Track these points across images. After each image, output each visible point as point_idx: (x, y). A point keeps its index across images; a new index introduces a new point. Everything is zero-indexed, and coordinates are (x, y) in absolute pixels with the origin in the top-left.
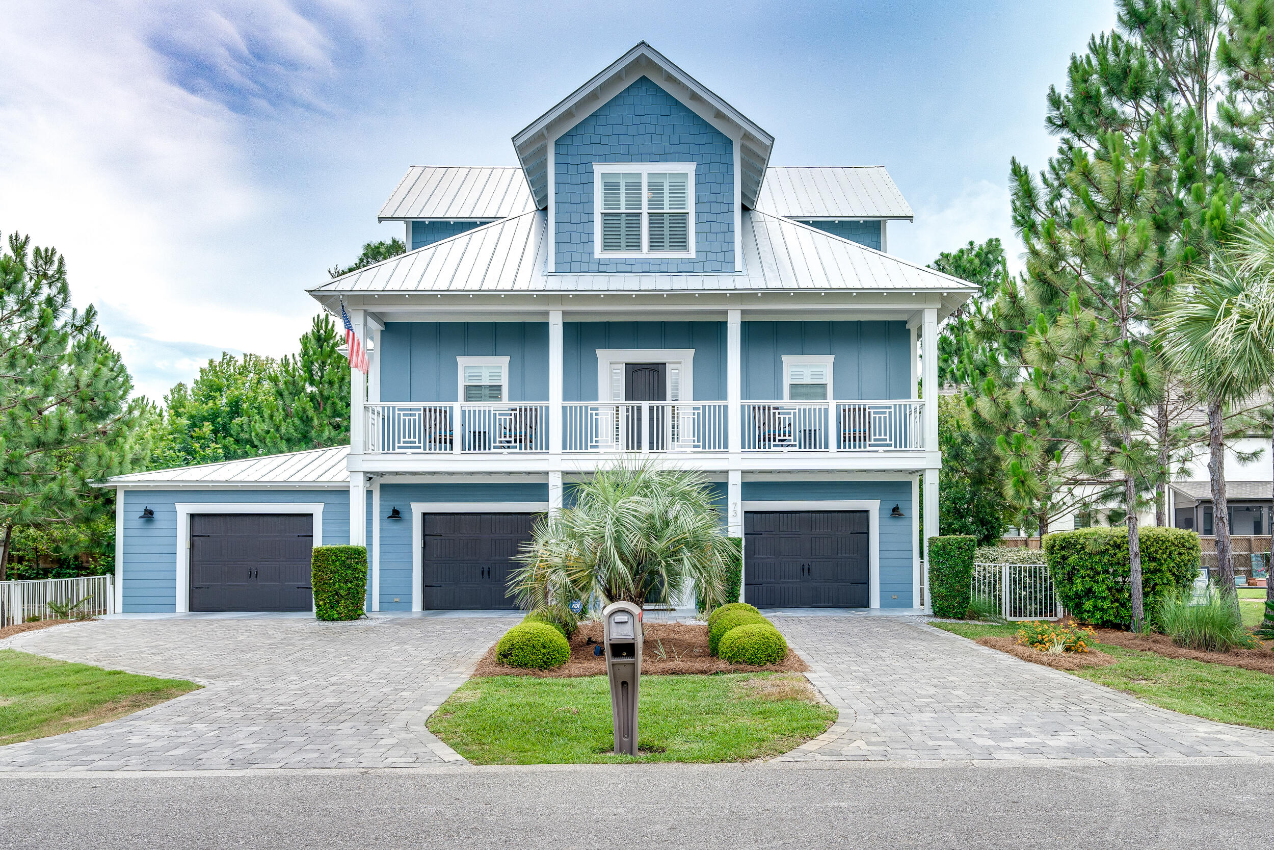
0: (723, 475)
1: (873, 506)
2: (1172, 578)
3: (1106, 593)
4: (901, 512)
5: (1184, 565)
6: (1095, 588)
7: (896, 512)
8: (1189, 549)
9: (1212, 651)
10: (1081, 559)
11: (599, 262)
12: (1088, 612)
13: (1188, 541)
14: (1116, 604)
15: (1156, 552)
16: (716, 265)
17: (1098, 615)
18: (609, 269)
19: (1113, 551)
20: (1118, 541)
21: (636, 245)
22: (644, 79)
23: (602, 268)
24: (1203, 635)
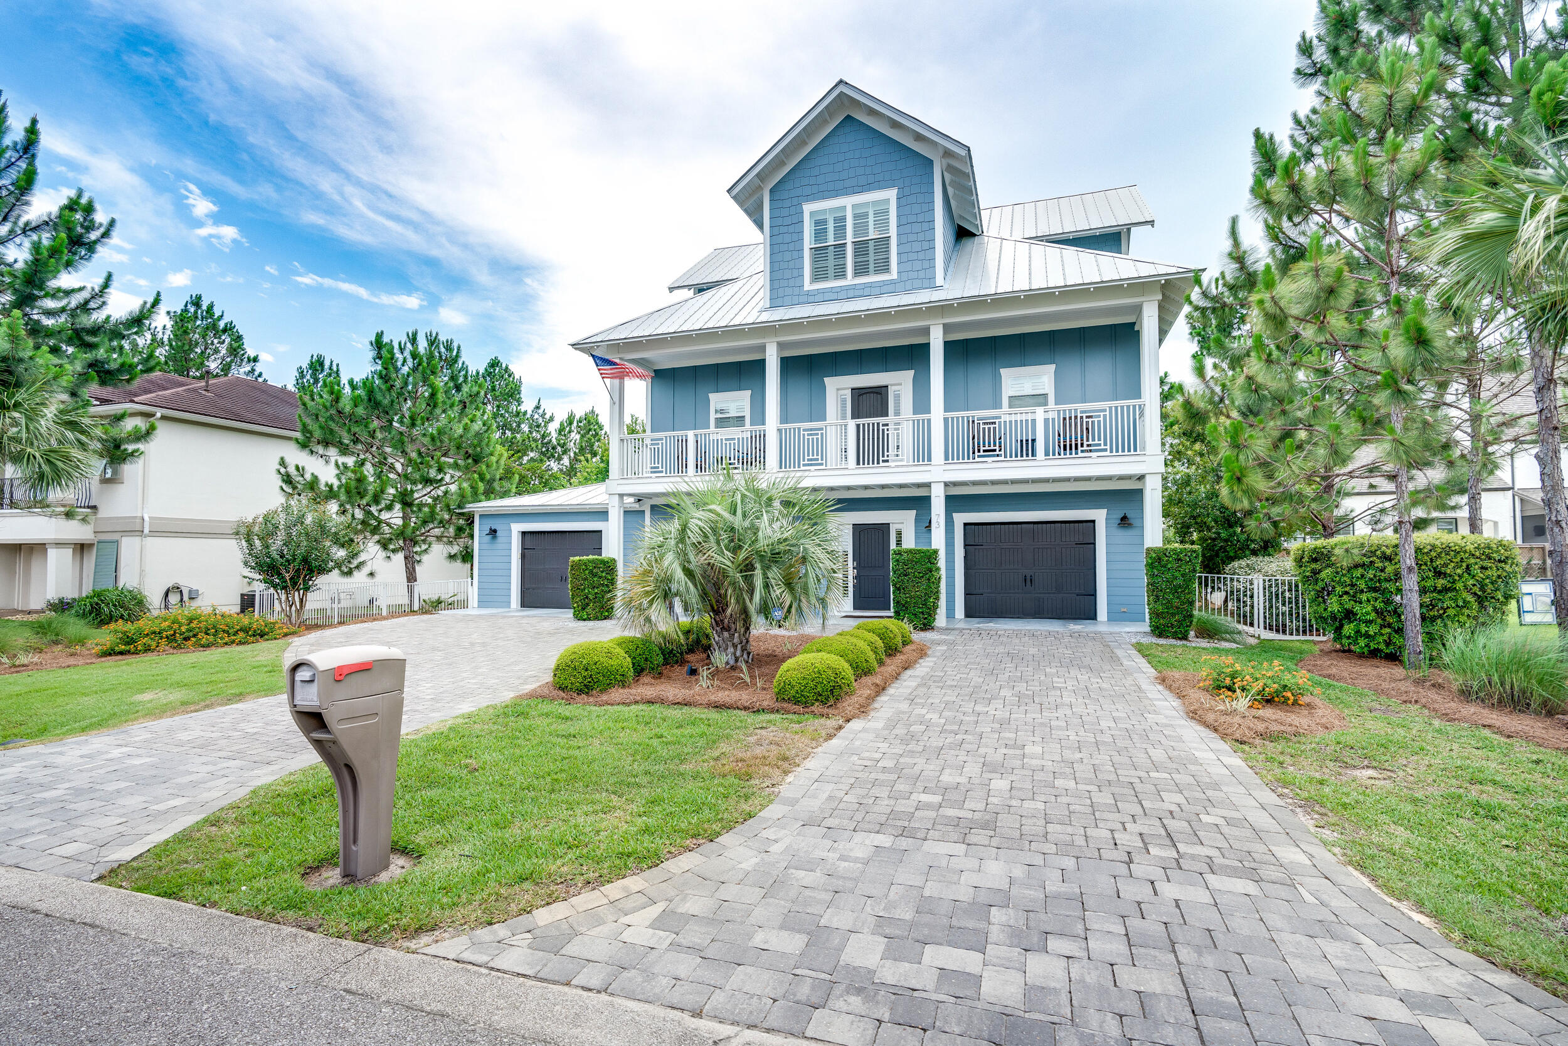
0: (926, 489)
1: (1099, 515)
2: (1470, 598)
3: (1373, 616)
4: (1131, 521)
5: (1492, 583)
6: (1357, 609)
7: (1124, 522)
8: (1500, 561)
9: (1523, 712)
10: (1337, 573)
11: (808, 293)
12: (1349, 638)
13: (1497, 552)
14: (1388, 630)
15: (1446, 565)
16: (917, 283)
17: (1362, 642)
18: (817, 298)
19: (1381, 565)
20: (1388, 552)
21: (841, 274)
22: (848, 117)
23: (811, 299)
24: (1508, 687)
